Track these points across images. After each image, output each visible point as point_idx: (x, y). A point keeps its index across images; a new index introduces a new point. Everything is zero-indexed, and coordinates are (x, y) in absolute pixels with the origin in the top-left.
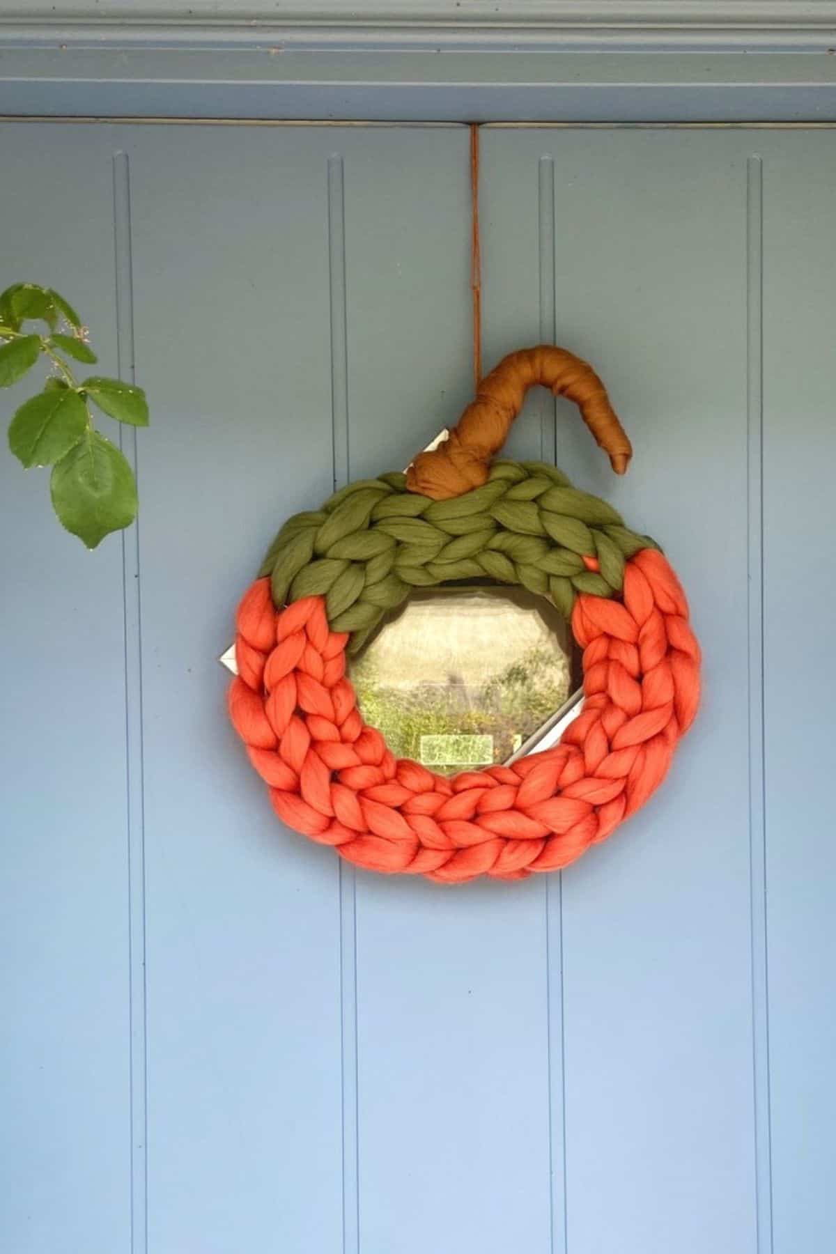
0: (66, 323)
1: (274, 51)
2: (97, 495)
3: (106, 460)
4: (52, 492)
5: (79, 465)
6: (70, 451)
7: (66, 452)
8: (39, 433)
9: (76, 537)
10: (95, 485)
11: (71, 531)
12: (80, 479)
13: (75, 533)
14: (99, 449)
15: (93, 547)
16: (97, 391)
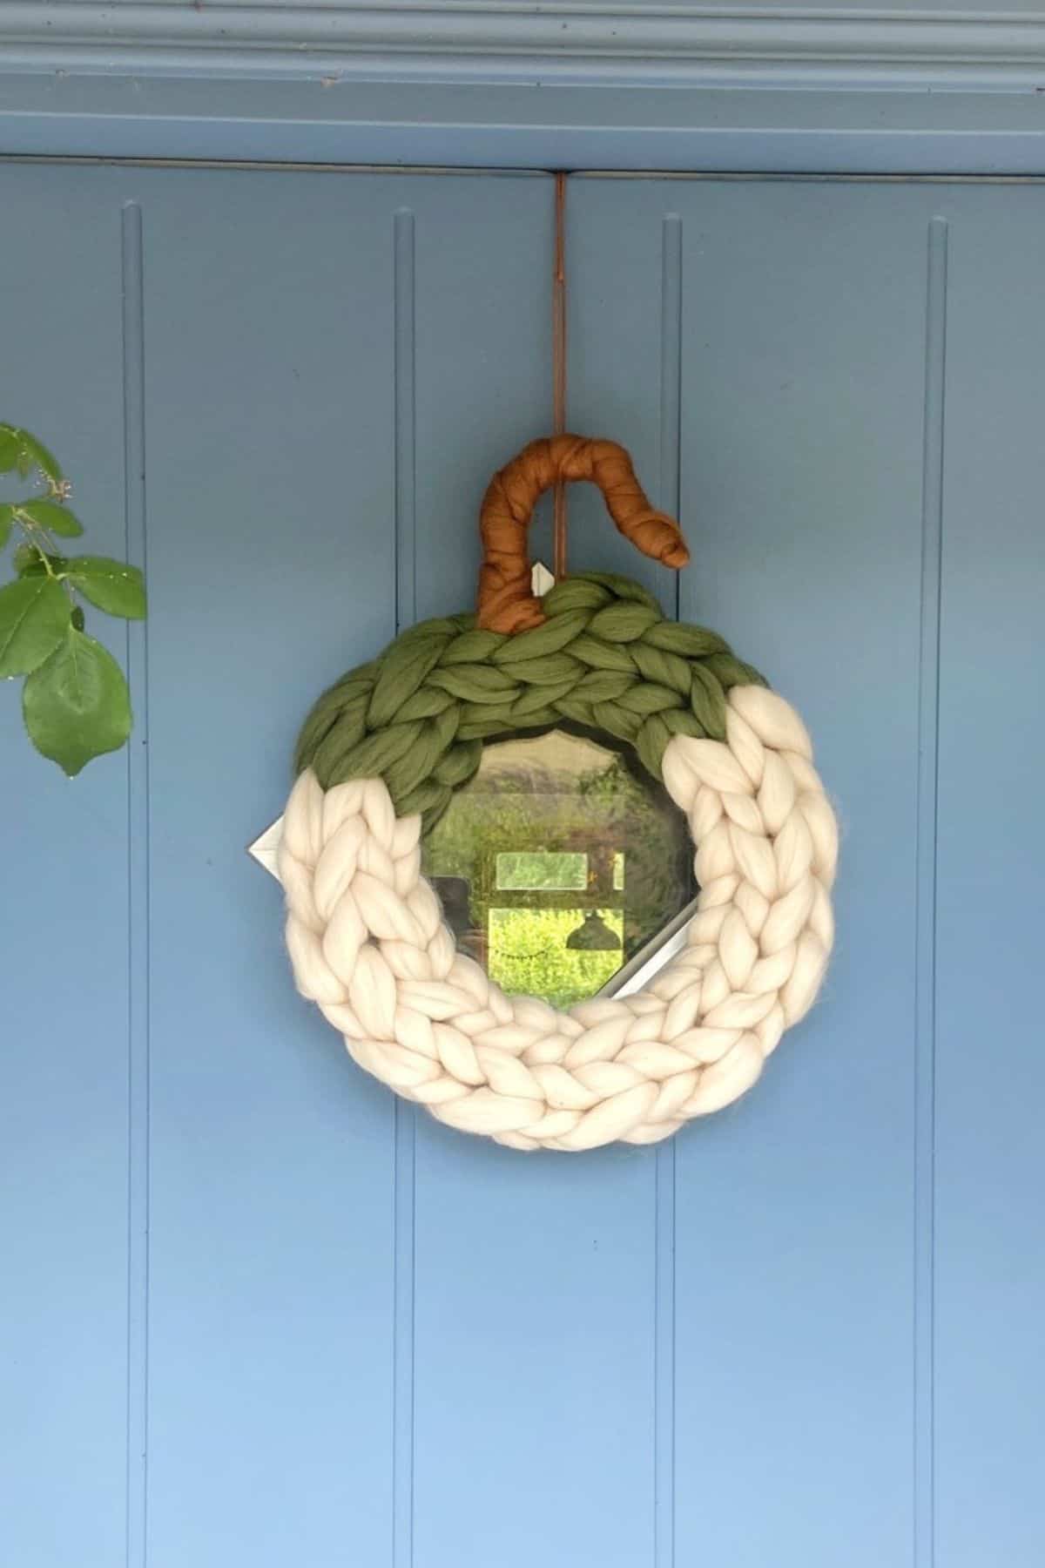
0: (42, 475)
1: (329, 82)
2: (80, 711)
3: (93, 665)
4: (24, 708)
5: (59, 674)
6: (48, 659)
7: (43, 660)
8: (10, 635)
9: (53, 763)
10: (76, 697)
11: (46, 756)
12: (61, 693)
13: (53, 759)
14: (85, 653)
15: (73, 775)
16: (83, 578)
